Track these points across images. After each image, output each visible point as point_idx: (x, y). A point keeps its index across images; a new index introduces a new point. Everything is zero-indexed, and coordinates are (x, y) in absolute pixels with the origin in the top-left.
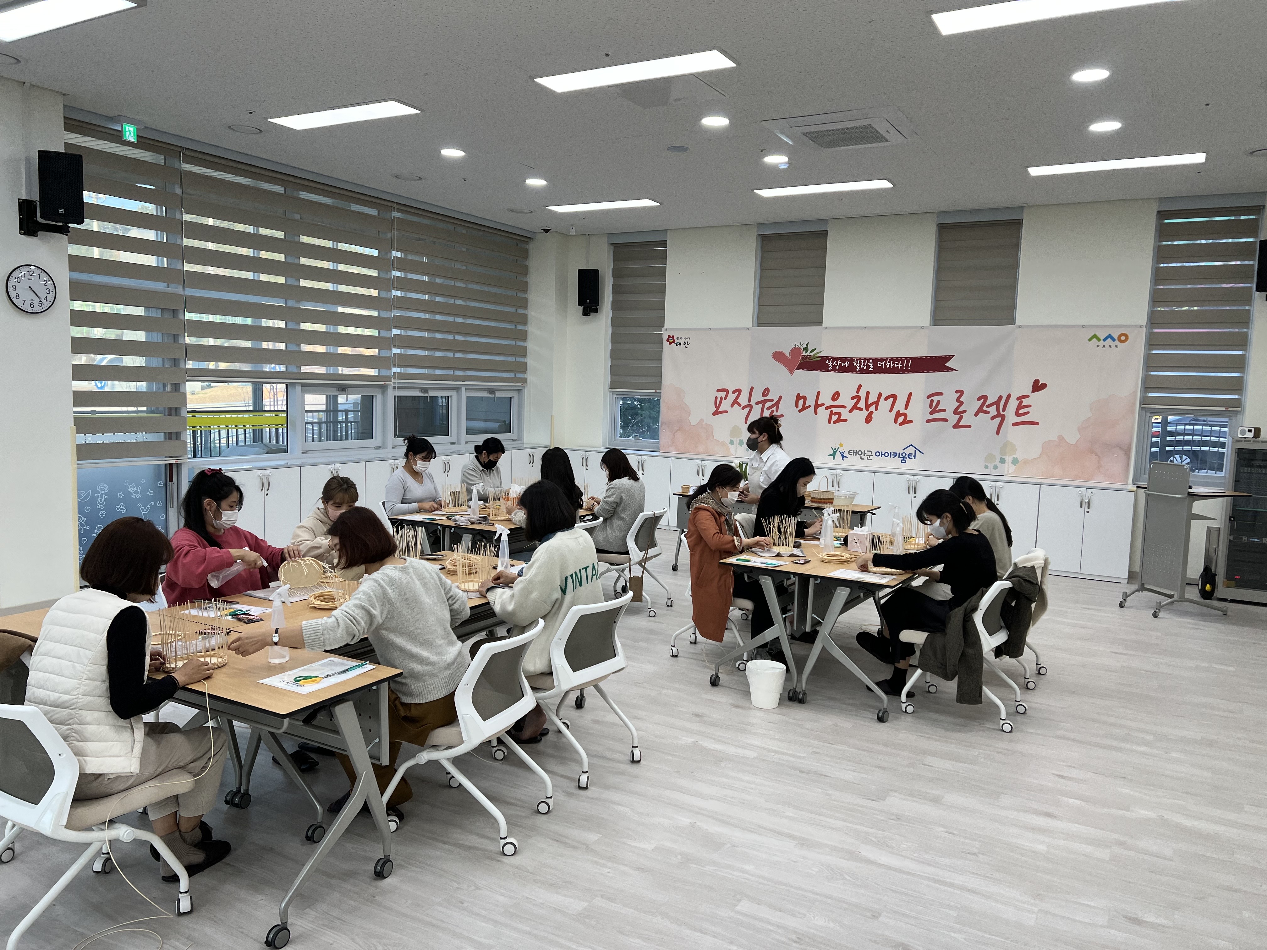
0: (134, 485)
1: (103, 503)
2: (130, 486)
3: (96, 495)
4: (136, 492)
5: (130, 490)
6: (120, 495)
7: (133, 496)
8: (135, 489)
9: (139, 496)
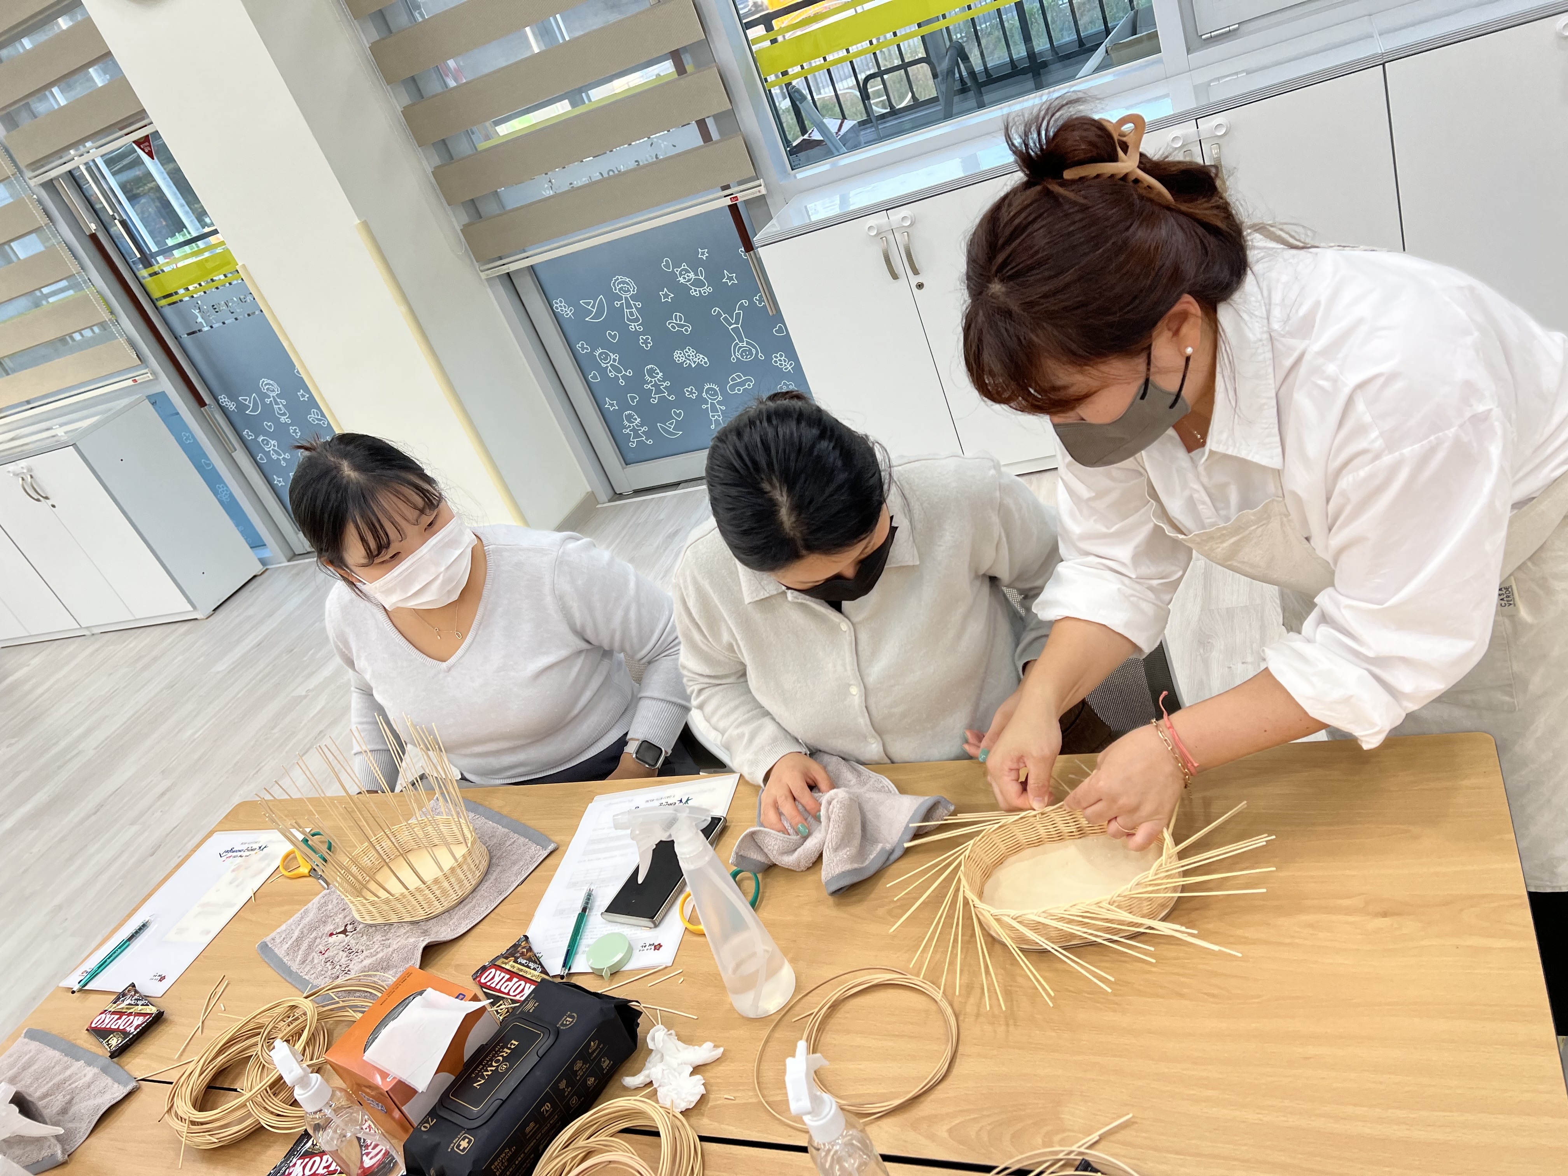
0: (684, 266)
1: (637, 320)
2: (677, 271)
3: (617, 304)
4: (698, 283)
5: (682, 281)
6: (666, 296)
7: (694, 292)
8: (692, 275)
9: (707, 290)
